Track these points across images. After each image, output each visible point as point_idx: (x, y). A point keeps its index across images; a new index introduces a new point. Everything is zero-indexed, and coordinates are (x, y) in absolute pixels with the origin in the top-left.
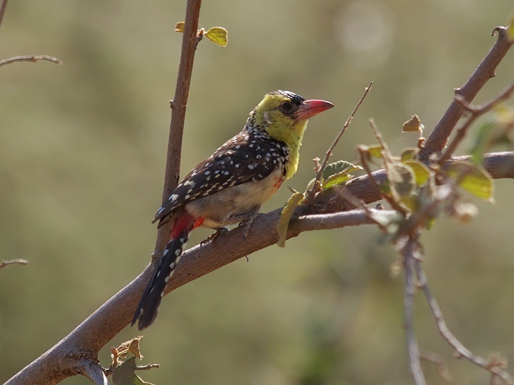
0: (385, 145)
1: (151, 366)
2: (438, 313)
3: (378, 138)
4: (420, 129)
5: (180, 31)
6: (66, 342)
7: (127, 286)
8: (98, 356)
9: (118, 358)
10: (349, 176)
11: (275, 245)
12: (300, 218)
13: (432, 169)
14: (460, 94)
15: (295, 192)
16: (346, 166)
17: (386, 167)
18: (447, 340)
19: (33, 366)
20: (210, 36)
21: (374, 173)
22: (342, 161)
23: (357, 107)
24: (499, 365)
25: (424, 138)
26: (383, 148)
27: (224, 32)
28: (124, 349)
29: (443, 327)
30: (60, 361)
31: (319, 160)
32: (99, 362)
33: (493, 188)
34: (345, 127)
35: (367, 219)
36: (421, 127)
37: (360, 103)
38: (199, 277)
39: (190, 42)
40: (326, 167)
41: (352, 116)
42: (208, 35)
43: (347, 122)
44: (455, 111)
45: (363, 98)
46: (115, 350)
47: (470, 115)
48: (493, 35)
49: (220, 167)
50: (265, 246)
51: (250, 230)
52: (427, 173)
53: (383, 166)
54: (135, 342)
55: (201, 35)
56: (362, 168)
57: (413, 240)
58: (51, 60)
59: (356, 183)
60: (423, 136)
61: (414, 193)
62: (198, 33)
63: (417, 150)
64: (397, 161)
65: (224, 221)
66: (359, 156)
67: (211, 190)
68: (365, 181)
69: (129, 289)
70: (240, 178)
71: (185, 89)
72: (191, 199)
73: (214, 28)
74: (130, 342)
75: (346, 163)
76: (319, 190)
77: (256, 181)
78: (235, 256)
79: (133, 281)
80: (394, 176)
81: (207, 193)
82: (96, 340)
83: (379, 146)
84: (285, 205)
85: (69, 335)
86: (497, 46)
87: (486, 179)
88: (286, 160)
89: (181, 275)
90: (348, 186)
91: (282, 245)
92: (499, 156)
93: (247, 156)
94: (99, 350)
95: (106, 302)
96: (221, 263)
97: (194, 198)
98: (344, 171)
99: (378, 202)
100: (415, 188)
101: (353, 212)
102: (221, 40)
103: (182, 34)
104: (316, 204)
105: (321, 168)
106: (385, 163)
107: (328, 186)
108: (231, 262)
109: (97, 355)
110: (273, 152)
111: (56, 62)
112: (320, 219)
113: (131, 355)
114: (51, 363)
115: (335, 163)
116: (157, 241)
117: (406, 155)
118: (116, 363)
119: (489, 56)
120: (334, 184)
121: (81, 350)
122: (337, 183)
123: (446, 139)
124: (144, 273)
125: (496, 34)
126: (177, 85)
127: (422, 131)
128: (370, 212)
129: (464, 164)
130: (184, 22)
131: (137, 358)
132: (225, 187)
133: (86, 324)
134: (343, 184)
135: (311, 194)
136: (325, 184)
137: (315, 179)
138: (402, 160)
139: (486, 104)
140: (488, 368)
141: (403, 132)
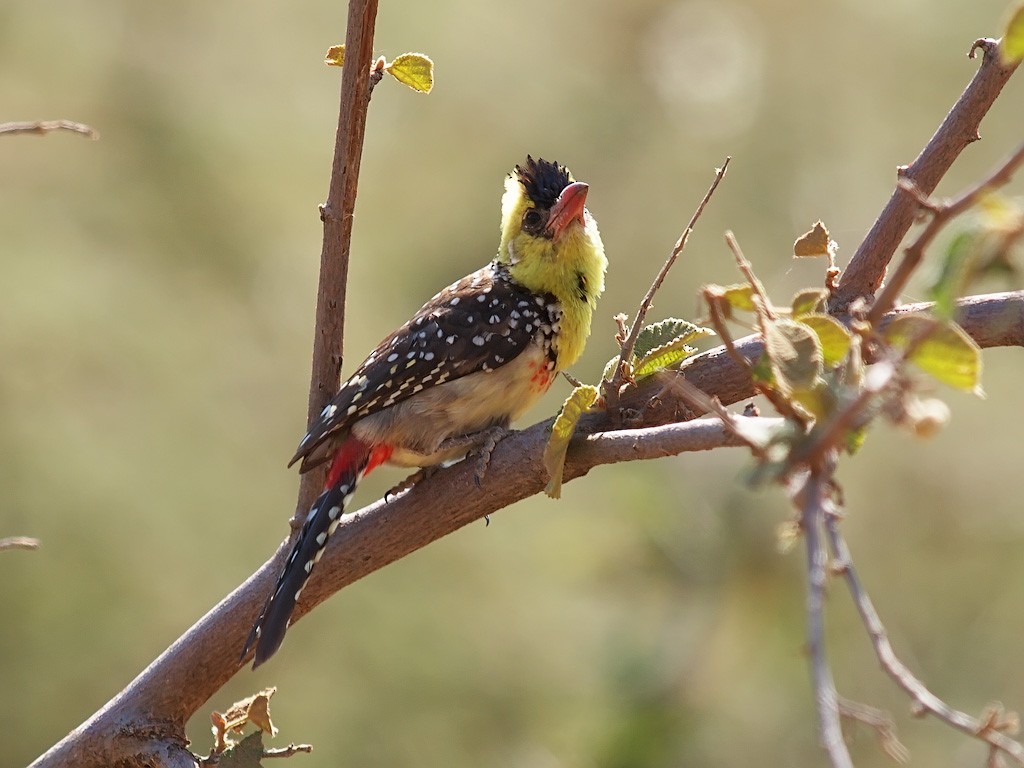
0: (759, 284)
1: (295, 748)
2: (876, 625)
3: (744, 270)
4: (830, 249)
5: (336, 64)
6: (121, 704)
7: (241, 587)
8: (186, 732)
9: (226, 735)
10: (687, 348)
11: (542, 493)
12: (590, 437)
13: (856, 331)
14: (909, 178)
15: (579, 386)
16: (681, 329)
17: (763, 329)
18: (896, 679)
19: (54, 756)
20: (397, 73)
21: (738, 343)
22: (673, 320)
23: (701, 209)
24: (1004, 728)
25: (838, 269)
26: (755, 290)
27: (426, 64)
28: (237, 716)
29: (886, 651)
30: (108, 745)
31: (625, 317)
32: (188, 743)
33: (979, 367)
34: (677, 250)
35: (728, 436)
36: (832, 247)
37: (706, 200)
38: (387, 564)
39: (358, 86)
40: (640, 332)
41: (691, 227)
42: (394, 70)
43: (680, 240)
44: (899, 213)
45: (713, 190)
46: (220, 718)
47: (930, 218)
48: (971, 56)
49: (418, 344)
50: (521, 498)
51: (489, 464)
52: (848, 339)
53: (757, 327)
54: (261, 701)
55: (379, 70)
56: (713, 333)
57: (821, 476)
58: (74, 131)
59: (702, 363)
60: (836, 265)
61: (819, 380)
62: (373, 67)
63: (825, 292)
64: (783, 316)
65: (434, 449)
66: (706, 308)
67: (399, 393)
68: (720, 359)
69: (245, 592)
70: (456, 365)
71: (348, 182)
72: (361, 414)
73: (405, 55)
74: (250, 700)
75: (680, 324)
76: (627, 380)
77: (490, 370)
78: (458, 519)
79: (254, 576)
80: (780, 348)
81: (391, 401)
82: (181, 699)
83: (748, 285)
84: (560, 413)
85: (126, 691)
86: (981, 77)
87: (967, 347)
88: (552, 332)
89: (350, 560)
90: (686, 369)
91: (555, 494)
92: (991, 301)
93: (470, 319)
94: (187, 719)
95: (201, 621)
96: (432, 534)
97: (366, 411)
98: (676, 340)
99: (747, 402)
100: (821, 369)
101: (697, 423)
102: (419, 79)
103: (340, 70)
104: (621, 409)
105: (629, 334)
106: (760, 322)
107: (646, 370)
108: (452, 531)
109: (183, 729)
110: (525, 308)
111: (87, 134)
112: (630, 439)
113: (253, 728)
114: (90, 749)
115: (659, 325)
116: (301, 494)
117: (802, 303)
118: (222, 745)
119: (965, 98)
120: (658, 366)
121: (150, 721)
122: (663, 365)
123: (882, 269)
124: (276, 559)
125: (979, 53)
126: (334, 173)
127: (833, 255)
128: (732, 422)
129: (920, 320)
130: (343, 46)
131: (264, 735)
132: (428, 385)
133: (158, 667)
134: (675, 366)
135: (610, 389)
136: (639, 367)
137: (619, 357)
138: (794, 315)
139: (961, 196)
140: (982, 734)
141: (795, 256)
